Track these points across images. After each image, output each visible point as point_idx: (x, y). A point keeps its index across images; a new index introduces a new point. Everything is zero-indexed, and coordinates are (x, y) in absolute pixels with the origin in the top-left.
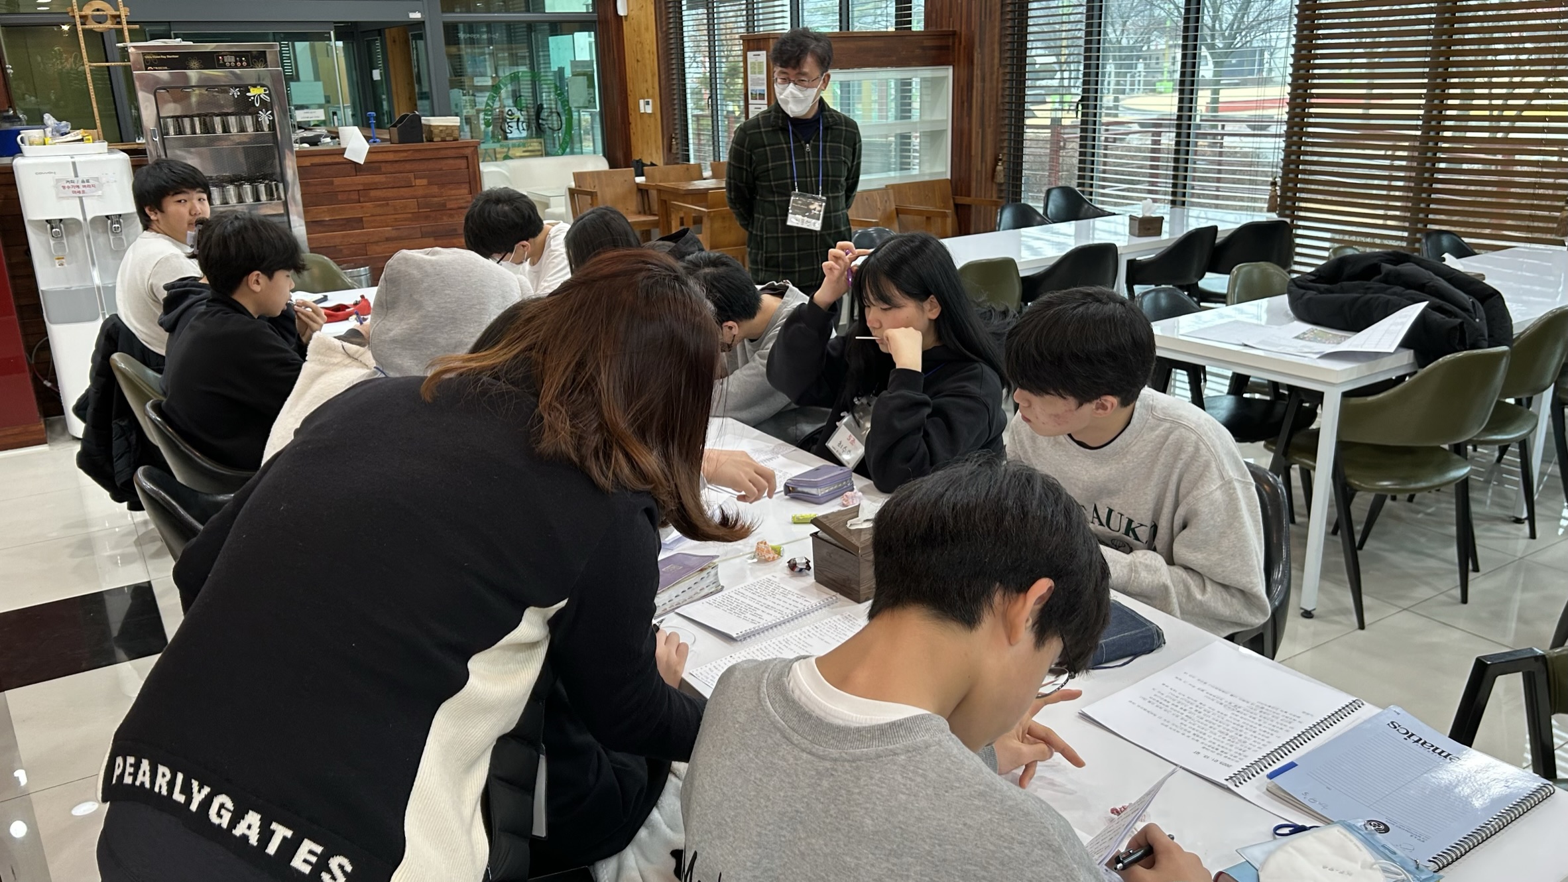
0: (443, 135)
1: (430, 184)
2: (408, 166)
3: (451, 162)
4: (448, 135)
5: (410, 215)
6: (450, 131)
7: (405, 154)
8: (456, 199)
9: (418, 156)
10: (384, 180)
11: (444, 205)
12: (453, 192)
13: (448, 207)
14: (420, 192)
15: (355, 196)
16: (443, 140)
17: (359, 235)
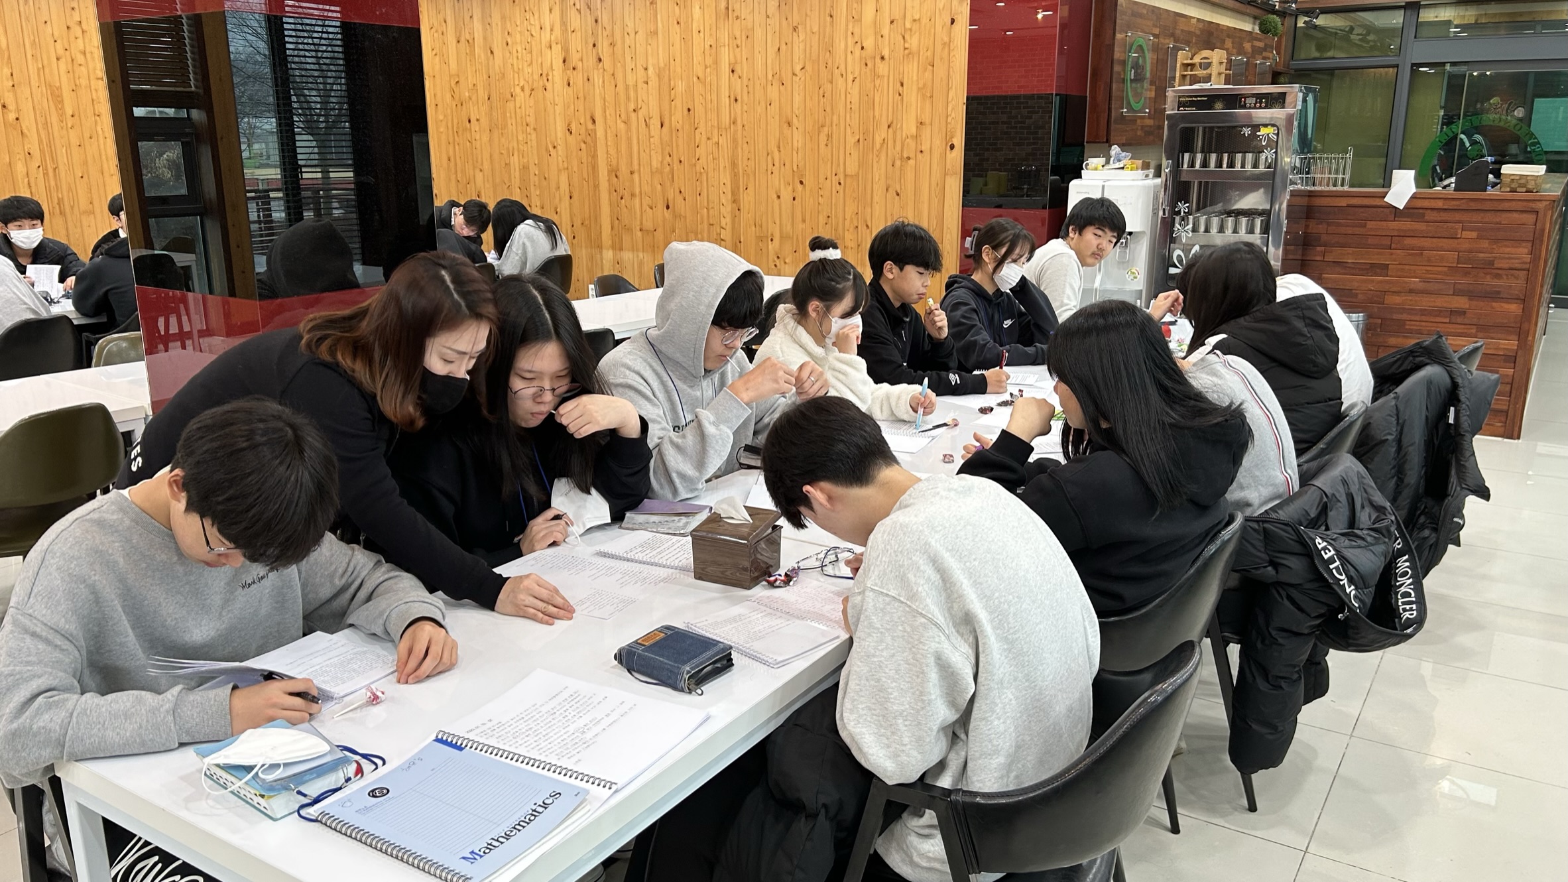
0: (1513, 185)
1: (1479, 238)
2: (1457, 216)
3: (1515, 215)
4: (1521, 186)
5: (1446, 269)
6: (1523, 181)
7: (1457, 203)
8: (1510, 258)
9: (1473, 205)
10: (1424, 228)
11: (1492, 263)
12: (1508, 250)
13: (1496, 266)
14: (1466, 246)
15: (1387, 241)
16: (1513, 191)
17: (1381, 282)
